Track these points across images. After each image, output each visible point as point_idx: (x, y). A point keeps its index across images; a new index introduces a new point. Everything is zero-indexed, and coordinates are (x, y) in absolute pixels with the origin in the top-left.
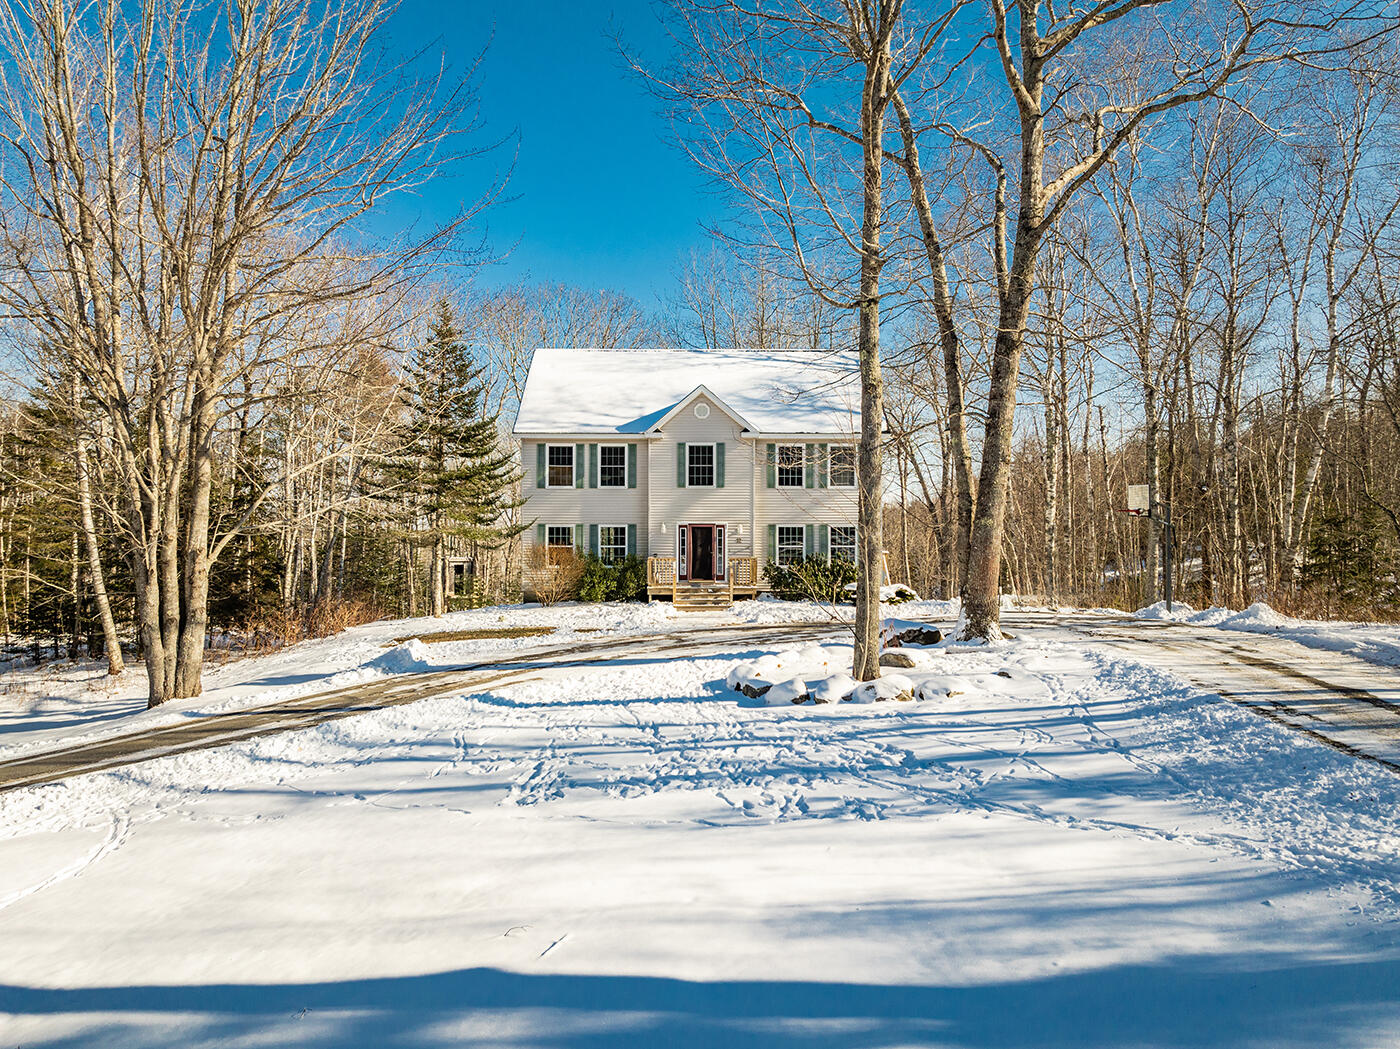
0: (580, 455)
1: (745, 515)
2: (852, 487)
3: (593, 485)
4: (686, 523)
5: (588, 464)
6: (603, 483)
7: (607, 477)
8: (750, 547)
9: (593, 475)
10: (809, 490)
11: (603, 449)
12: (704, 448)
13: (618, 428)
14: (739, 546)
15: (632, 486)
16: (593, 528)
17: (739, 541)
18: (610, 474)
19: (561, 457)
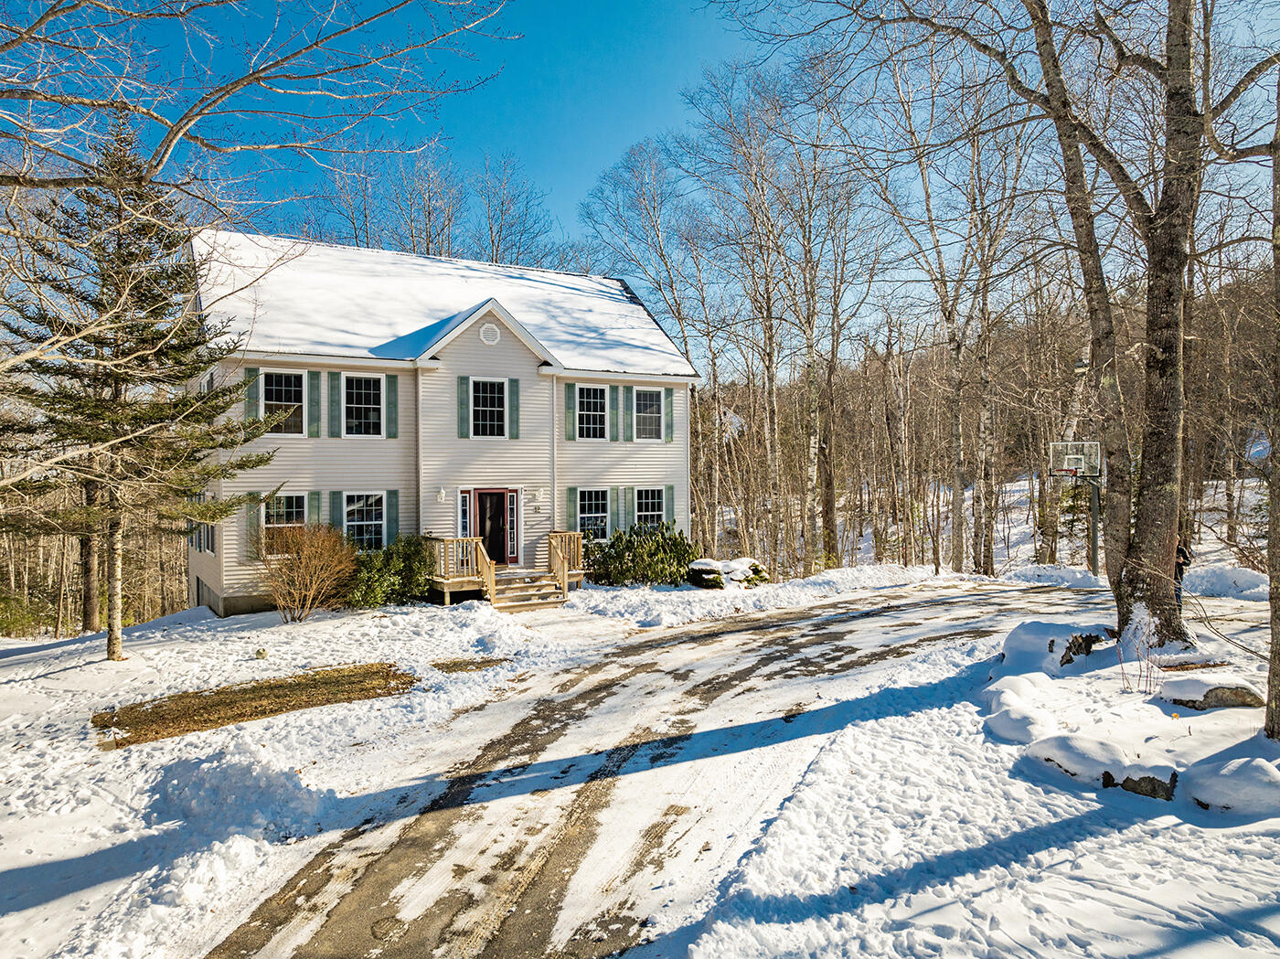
0: (314, 388)
1: (546, 476)
2: (658, 441)
3: (334, 433)
4: (471, 487)
5: (325, 401)
6: (349, 430)
7: (355, 422)
8: (550, 518)
9: (334, 419)
10: (614, 444)
11: (349, 381)
12: (492, 385)
13: (371, 350)
14: (539, 517)
15: (392, 435)
16: (336, 496)
17: (537, 510)
18: (358, 417)
19: (284, 389)
